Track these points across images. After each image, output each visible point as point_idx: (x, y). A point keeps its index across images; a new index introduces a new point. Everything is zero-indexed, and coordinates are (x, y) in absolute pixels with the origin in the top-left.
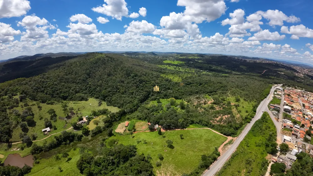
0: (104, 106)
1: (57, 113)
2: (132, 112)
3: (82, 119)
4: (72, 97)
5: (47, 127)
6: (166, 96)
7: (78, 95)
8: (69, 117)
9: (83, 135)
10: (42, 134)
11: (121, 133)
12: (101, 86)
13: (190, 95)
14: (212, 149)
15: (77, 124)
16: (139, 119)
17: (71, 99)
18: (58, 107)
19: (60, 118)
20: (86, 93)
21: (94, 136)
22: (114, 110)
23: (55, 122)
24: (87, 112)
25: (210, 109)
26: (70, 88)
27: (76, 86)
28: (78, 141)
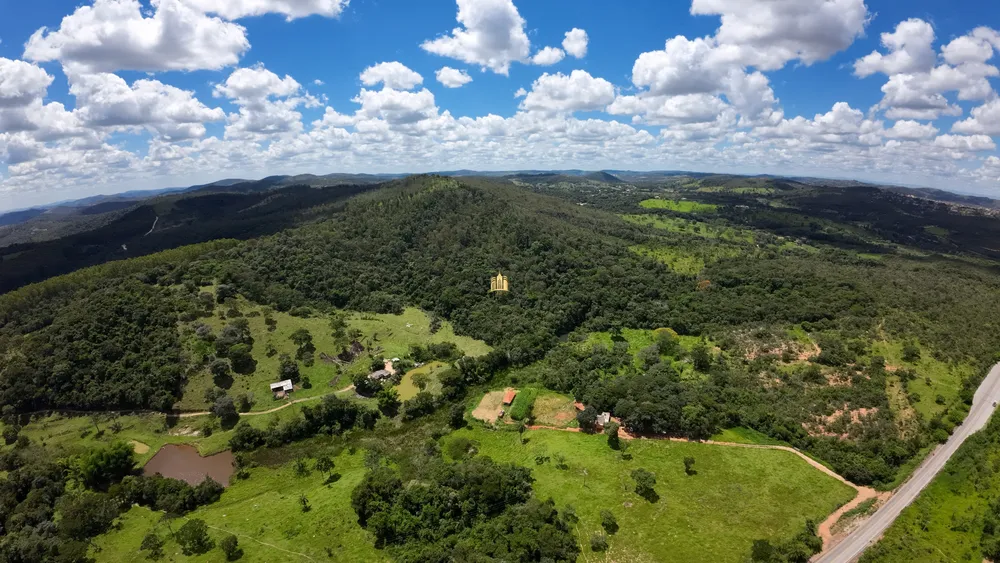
0: (446, 334)
1: (315, 342)
2: (527, 361)
3: (381, 367)
4: (360, 302)
5: (284, 378)
6: (645, 319)
7: (375, 295)
8: (346, 357)
9: (381, 413)
10: (269, 398)
11: (487, 423)
12: (440, 274)
13: (732, 322)
14: (797, 523)
15: (368, 380)
16: (549, 388)
17: (358, 307)
18: (319, 327)
19: (323, 357)
20: (398, 292)
21: (410, 419)
22: (474, 349)
23: (307, 366)
24: (398, 348)
25: (805, 379)
26: (356, 274)
27: (371, 271)
28: (365, 427)
